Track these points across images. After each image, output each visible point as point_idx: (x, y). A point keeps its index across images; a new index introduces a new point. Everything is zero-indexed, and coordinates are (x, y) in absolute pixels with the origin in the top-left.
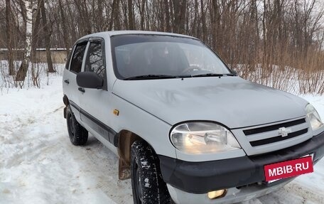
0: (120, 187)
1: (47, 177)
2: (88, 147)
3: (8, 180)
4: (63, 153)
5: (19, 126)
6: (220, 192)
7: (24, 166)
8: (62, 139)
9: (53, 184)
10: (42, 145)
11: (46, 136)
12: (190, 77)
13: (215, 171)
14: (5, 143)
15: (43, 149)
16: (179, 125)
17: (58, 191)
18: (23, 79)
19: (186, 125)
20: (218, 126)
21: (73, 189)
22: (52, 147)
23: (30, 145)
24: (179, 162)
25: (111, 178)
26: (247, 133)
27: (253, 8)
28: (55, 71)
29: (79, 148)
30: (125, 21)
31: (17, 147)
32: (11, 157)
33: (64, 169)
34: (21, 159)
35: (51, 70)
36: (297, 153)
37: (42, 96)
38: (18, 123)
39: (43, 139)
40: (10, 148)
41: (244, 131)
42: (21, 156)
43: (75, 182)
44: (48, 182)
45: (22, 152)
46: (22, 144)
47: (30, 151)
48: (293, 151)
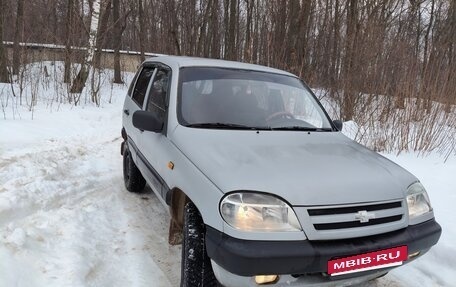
0: (172, 252)
1: (89, 228)
2: (145, 196)
3: (44, 226)
4: (113, 200)
5: (66, 157)
6: (271, 278)
7: (63, 211)
8: (115, 182)
9: (94, 238)
10: (90, 185)
11: (97, 174)
12: (270, 129)
13: (264, 253)
14: (46, 179)
15: (89, 191)
16: (233, 194)
17: (98, 246)
18: (80, 91)
19: (241, 195)
20: (278, 200)
21: (116, 247)
22: (101, 190)
23: (75, 184)
24: (226, 237)
25: (163, 239)
26: (312, 213)
27: (414, 16)
28: (123, 83)
29: (133, 196)
30: (226, 20)
31: (60, 186)
32: (51, 198)
33: (110, 221)
34: (62, 201)
35: (118, 80)
36: (377, 245)
37: (100, 117)
38: (66, 154)
39: (93, 178)
40: (51, 187)
41: (309, 211)
42: (63, 197)
43: (119, 238)
44: (89, 235)
45: (64, 193)
46: (66, 182)
47: (74, 193)
48: (374, 242)
